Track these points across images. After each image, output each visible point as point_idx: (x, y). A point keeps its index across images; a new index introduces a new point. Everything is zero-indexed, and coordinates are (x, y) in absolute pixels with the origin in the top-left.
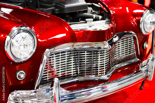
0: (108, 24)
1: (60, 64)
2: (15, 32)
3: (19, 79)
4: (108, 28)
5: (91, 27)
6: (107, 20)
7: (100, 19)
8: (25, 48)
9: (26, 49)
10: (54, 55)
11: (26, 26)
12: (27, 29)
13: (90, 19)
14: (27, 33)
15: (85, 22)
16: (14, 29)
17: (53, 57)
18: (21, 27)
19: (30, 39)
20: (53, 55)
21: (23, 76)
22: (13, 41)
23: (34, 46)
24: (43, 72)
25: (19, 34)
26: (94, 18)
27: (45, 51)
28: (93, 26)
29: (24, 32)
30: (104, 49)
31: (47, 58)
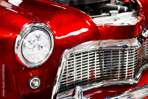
0: (135, 16)
1: (81, 70)
2: (27, 29)
3: (33, 88)
4: (137, 22)
5: (116, 20)
6: (134, 11)
7: (125, 11)
8: (39, 50)
9: (41, 51)
10: (75, 57)
11: (41, 22)
12: (41, 25)
13: (115, 11)
14: (42, 31)
15: (109, 14)
16: (26, 27)
17: (73, 59)
18: (34, 23)
19: (46, 38)
20: (73, 56)
21: (37, 84)
22: (26, 41)
23: (50, 46)
24: (62, 78)
25: (32, 32)
26: (119, 10)
27: (64, 53)
28: (118, 19)
29: (38, 30)
30: (132, 47)
31: (67, 60)
